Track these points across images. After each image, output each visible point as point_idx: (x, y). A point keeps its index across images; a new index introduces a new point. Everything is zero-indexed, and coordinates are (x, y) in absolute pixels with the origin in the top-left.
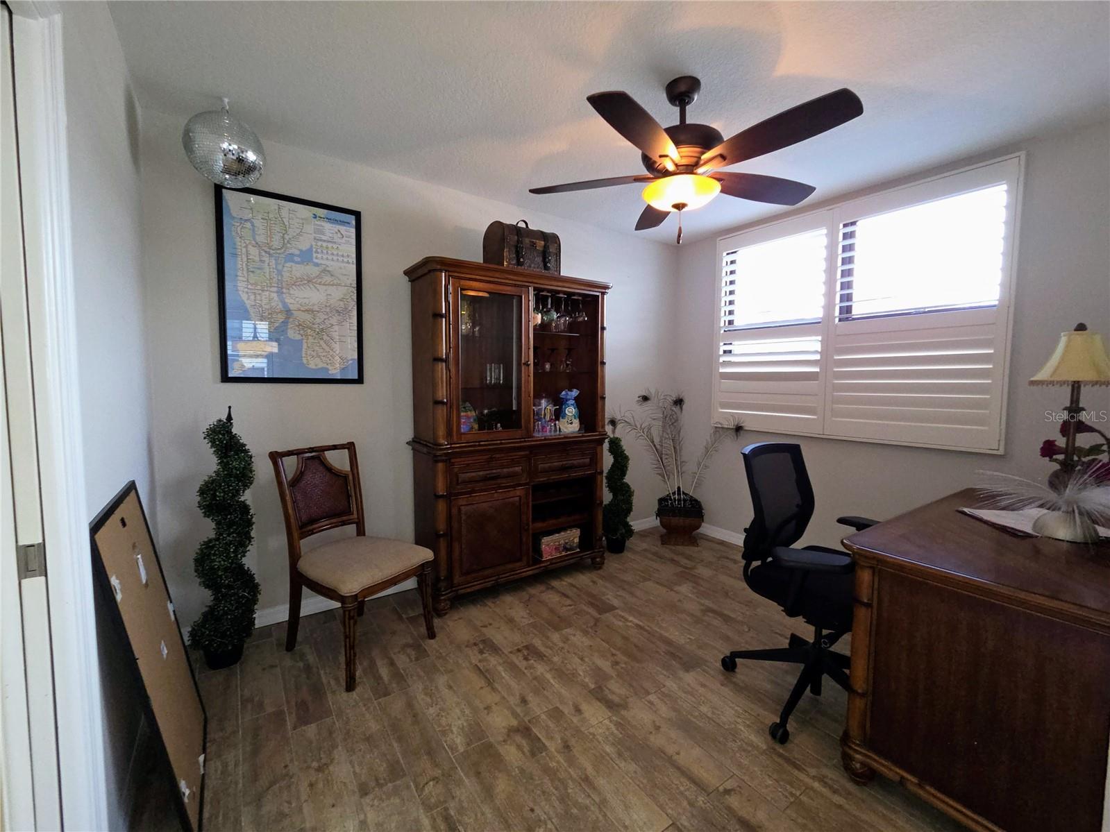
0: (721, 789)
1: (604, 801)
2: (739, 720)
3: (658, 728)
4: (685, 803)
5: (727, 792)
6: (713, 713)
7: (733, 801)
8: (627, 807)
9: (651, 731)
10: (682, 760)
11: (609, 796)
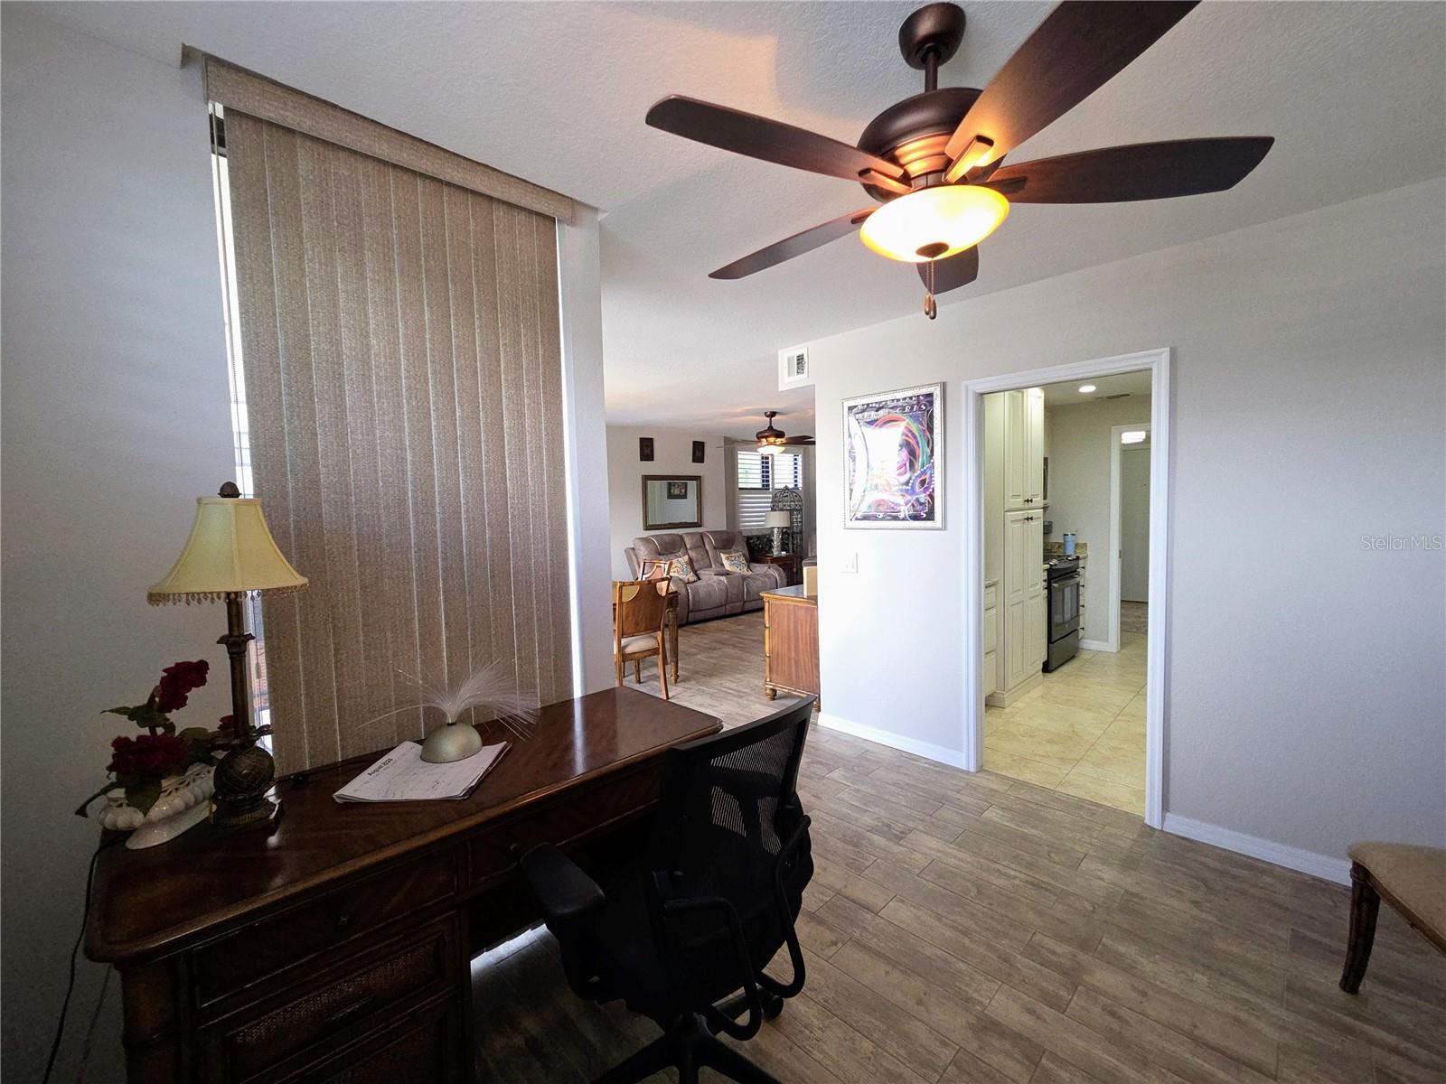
0: (840, 945)
1: (939, 920)
2: (818, 1034)
3: (920, 1002)
4: (871, 929)
5: (834, 943)
6: (853, 1040)
7: (829, 936)
8: (918, 918)
9: (927, 996)
10: (882, 968)
11: (937, 924)
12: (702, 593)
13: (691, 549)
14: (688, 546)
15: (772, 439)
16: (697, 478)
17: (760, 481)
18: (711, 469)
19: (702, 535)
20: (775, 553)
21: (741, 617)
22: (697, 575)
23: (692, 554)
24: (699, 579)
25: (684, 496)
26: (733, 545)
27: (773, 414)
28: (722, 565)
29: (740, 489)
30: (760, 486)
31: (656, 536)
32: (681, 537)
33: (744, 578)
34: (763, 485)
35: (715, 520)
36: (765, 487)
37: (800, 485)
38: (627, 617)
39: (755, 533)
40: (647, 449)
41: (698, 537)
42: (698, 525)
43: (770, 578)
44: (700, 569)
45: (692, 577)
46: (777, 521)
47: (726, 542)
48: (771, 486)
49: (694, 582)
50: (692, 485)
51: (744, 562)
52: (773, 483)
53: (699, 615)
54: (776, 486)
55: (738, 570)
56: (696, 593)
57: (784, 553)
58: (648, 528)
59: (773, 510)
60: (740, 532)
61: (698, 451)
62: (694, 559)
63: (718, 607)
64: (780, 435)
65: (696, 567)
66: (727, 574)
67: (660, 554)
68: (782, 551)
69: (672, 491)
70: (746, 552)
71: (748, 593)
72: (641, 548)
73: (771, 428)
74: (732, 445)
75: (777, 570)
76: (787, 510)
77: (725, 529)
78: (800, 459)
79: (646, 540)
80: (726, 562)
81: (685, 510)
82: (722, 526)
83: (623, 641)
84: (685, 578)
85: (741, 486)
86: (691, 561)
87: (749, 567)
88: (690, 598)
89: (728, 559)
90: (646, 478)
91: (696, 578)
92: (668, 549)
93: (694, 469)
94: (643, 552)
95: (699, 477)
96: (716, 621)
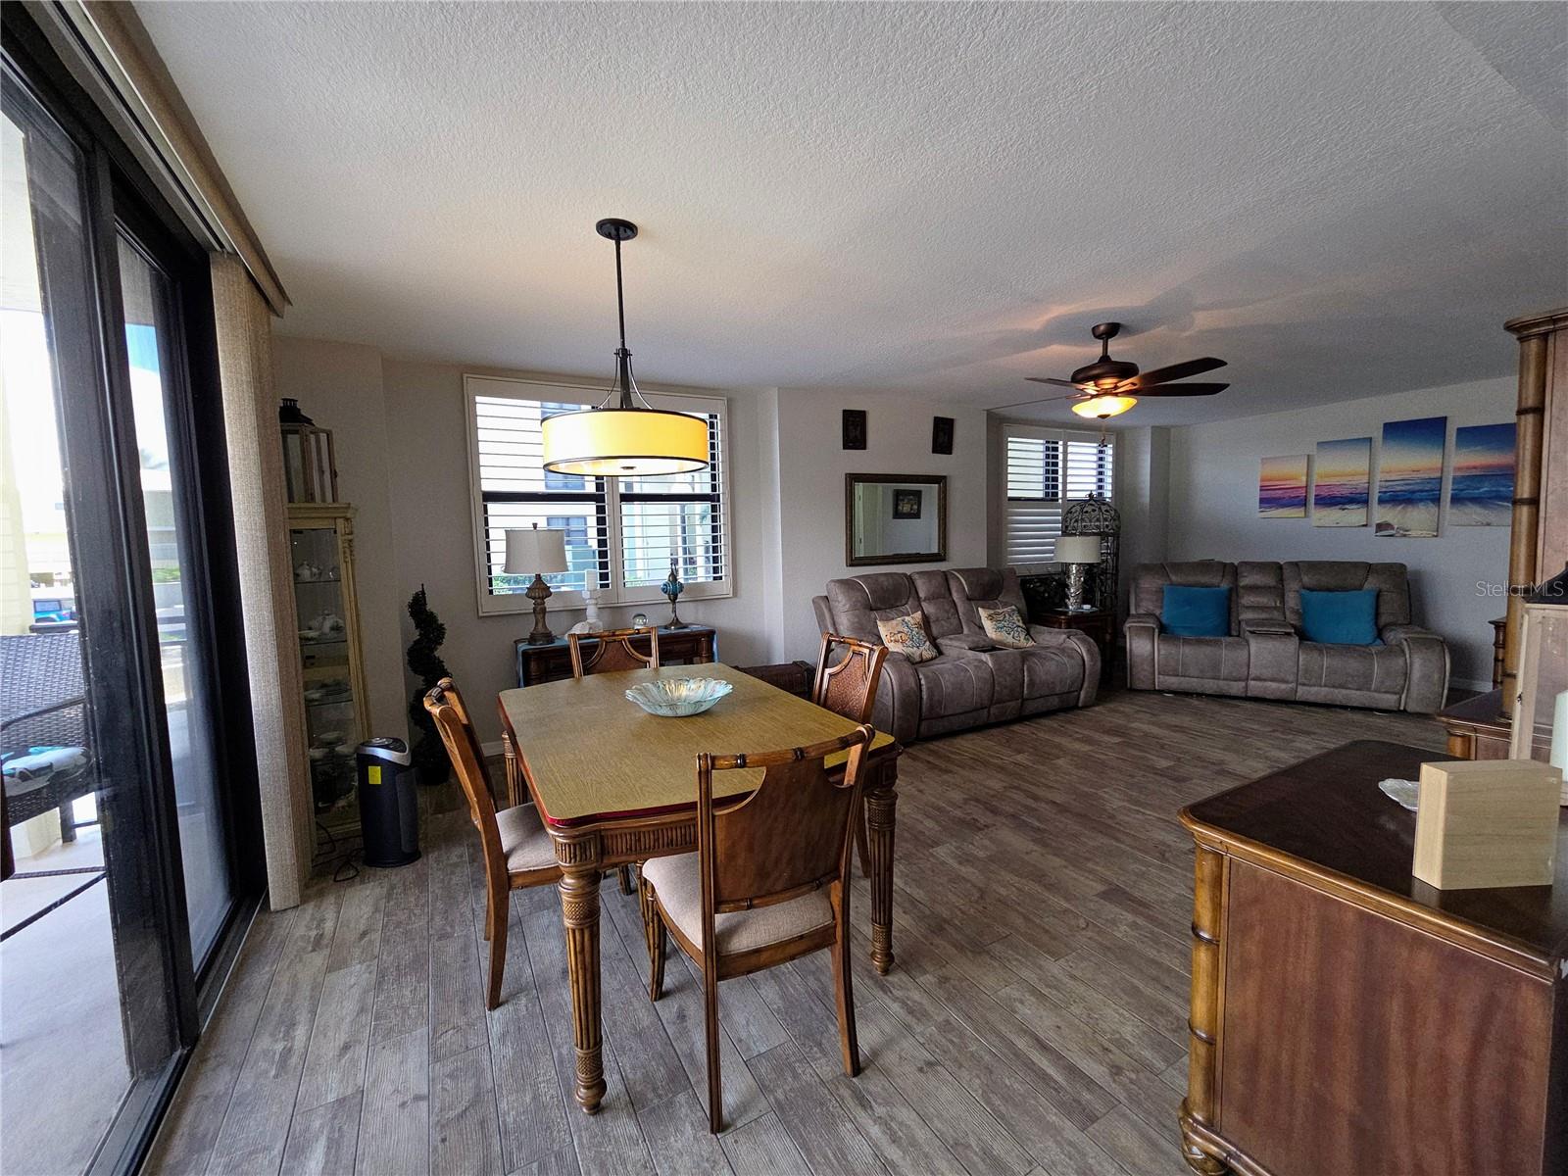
12: (947, 682)
13: (928, 599)
14: (922, 595)
15: (1108, 383)
16: (939, 479)
17: (1041, 486)
18: (962, 465)
19: (945, 576)
20: (1072, 606)
21: (1016, 728)
22: (936, 646)
23: (929, 608)
24: (940, 653)
25: (917, 515)
26: (1000, 593)
27: (1113, 330)
28: (981, 628)
29: (1011, 499)
30: (1040, 495)
31: (864, 577)
32: (910, 578)
33: (1025, 655)
34: (1047, 494)
35: (968, 552)
36: (1051, 497)
37: (1108, 494)
38: (731, 857)
39: (1033, 572)
40: (855, 432)
41: (940, 579)
42: (939, 557)
43: (1071, 657)
44: (943, 635)
45: (926, 651)
46: (1078, 552)
47: (988, 587)
48: (1060, 495)
49: (932, 659)
50: (931, 492)
51: (1021, 624)
52: (1065, 491)
53: (939, 726)
54: (1070, 495)
55: (1010, 639)
56: (934, 684)
57: (1087, 607)
58: (853, 561)
59: (1065, 533)
60: (1012, 571)
61: (943, 435)
62: (932, 618)
63: (976, 710)
64: (1125, 370)
65: (935, 630)
66: (991, 648)
67: (872, 610)
68: (1085, 602)
69: (900, 508)
70: (1022, 605)
71: (1032, 683)
72: (840, 597)
73: (1105, 359)
74: (999, 427)
75: (1083, 641)
76: (1094, 534)
77: (985, 566)
78: (1109, 451)
79: (847, 584)
80: (987, 625)
81: (920, 534)
82: (980, 561)
83: (720, 920)
84: (915, 652)
85: (1010, 494)
86: (926, 623)
87: (1028, 634)
88: (925, 697)
89: (991, 617)
90: (853, 479)
91: (934, 653)
92: (886, 599)
93: (937, 464)
94: (842, 603)
95: (944, 478)
96: (970, 736)
